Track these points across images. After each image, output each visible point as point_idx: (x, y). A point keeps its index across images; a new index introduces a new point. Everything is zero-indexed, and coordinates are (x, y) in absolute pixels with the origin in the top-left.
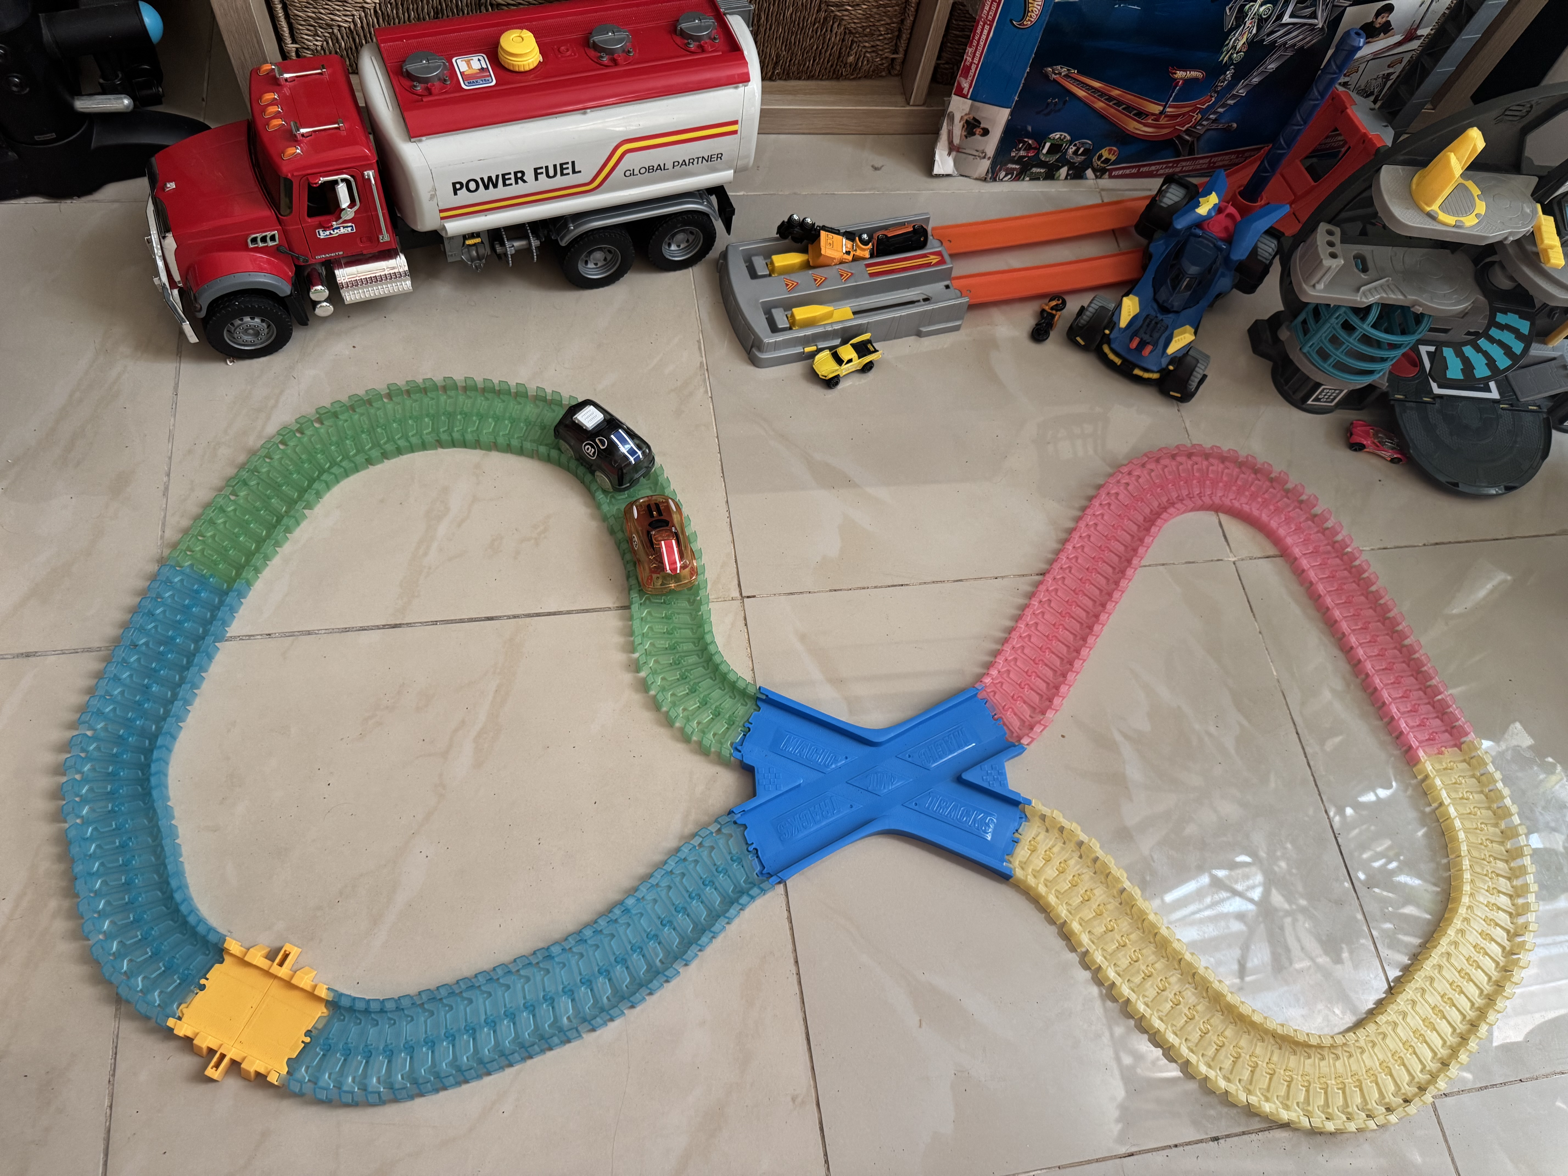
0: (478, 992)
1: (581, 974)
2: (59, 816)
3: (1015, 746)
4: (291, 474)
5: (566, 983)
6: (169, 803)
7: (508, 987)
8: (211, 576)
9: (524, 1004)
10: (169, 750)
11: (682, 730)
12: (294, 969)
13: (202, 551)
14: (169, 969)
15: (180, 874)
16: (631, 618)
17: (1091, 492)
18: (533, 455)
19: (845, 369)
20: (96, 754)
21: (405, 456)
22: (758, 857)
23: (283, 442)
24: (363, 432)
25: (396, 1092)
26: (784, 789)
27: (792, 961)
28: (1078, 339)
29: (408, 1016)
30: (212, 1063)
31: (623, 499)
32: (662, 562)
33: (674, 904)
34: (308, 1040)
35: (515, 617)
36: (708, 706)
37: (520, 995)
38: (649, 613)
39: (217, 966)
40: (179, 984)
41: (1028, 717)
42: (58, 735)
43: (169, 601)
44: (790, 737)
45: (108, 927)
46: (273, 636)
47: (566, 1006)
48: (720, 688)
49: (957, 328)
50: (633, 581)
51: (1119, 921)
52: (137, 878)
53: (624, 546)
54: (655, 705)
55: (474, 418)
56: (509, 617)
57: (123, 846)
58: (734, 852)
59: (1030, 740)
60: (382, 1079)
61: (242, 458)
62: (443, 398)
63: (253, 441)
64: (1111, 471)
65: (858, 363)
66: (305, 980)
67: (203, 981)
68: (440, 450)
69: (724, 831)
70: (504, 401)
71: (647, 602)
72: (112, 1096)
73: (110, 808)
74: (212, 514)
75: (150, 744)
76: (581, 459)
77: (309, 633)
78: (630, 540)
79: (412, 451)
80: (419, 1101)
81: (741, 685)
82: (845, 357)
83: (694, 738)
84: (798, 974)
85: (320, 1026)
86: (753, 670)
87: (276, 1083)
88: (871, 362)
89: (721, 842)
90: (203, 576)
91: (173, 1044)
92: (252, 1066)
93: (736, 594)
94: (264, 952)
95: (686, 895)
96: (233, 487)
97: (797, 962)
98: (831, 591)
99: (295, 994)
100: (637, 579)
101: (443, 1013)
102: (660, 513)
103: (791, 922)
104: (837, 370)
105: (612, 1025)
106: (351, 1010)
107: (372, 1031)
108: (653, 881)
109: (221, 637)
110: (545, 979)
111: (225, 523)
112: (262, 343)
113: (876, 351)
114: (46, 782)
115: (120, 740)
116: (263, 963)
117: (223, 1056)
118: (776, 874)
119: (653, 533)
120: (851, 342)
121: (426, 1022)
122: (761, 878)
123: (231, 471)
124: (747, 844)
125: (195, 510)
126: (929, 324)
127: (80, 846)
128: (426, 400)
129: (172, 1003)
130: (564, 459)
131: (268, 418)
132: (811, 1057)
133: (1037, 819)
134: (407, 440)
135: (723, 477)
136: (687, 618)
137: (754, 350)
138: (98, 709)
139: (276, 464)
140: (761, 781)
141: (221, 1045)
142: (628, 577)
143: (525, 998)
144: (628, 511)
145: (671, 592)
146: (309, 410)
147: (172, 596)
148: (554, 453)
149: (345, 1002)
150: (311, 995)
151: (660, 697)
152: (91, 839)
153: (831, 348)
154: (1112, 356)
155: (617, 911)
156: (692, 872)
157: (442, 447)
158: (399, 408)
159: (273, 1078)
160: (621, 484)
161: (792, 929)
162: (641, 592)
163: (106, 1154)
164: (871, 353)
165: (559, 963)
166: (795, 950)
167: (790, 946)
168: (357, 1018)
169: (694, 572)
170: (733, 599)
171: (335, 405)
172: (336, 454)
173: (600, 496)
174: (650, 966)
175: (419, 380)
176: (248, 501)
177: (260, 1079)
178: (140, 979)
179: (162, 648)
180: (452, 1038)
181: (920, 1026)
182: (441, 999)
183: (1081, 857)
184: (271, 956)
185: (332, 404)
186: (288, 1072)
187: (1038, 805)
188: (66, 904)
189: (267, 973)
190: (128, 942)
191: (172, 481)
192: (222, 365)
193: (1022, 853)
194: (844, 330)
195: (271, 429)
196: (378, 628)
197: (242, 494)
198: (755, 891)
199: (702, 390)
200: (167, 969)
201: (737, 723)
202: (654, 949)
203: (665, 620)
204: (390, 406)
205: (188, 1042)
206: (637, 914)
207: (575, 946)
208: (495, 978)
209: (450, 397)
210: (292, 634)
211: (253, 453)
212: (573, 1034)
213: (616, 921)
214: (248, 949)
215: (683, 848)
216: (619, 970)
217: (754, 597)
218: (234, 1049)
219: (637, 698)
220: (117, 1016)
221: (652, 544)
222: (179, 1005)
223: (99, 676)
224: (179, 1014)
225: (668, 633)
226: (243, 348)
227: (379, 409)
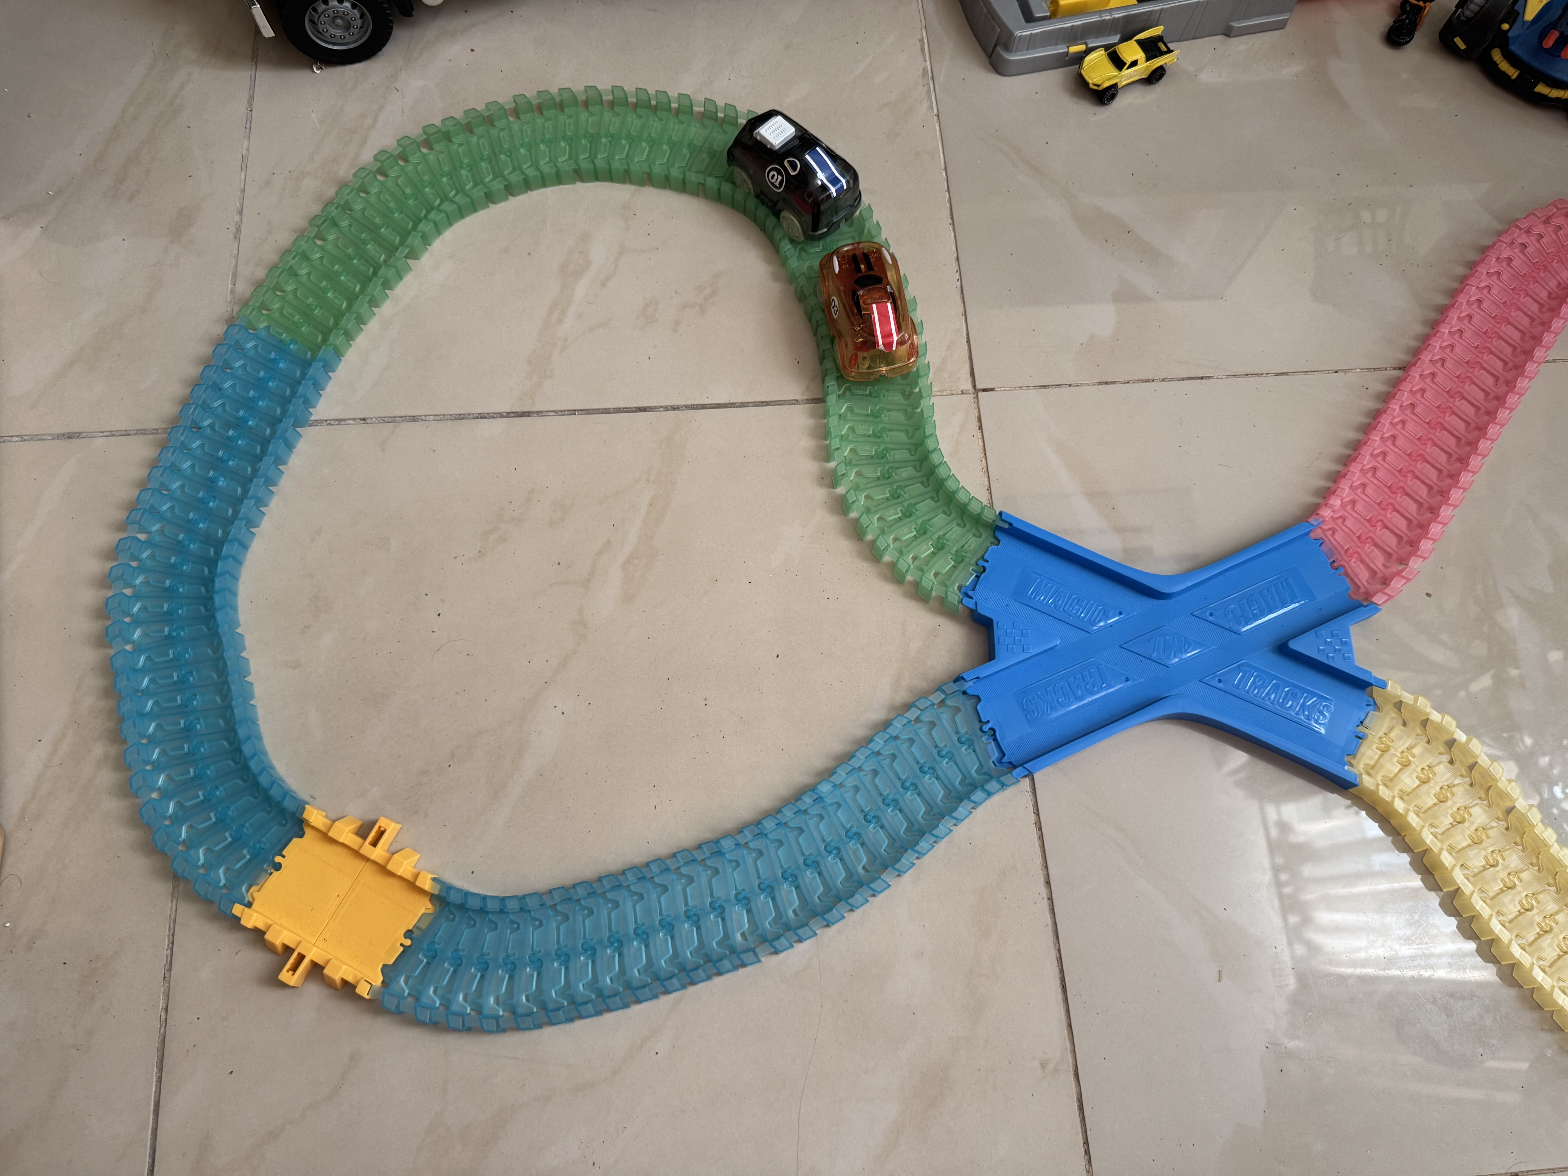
0: (626, 893)
1: (759, 877)
2: (103, 640)
3: (1362, 606)
4: (392, 212)
5: (740, 888)
6: (239, 630)
7: (665, 889)
8: (291, 342)
9: (686, 912)
10: (239, 562)
11: (893, 566)
12: (393, 849)
13: (281, 310)
14: (238, 841)
15: (253, 721)
16: (825, 415)
17: (1472, 256)
18: (699, 191)
19: (1128, 75)
20: (149, 563)
21: (535, 192)
22: (995, 740)
23: (382, 172)
24: (482, 159)
25: (519, 1019)
26: (1034, 651)
27: (1042, 881)
28: (1458, 41)
29: (535, 919)
30: (288, 965)
31: (817, 250)
32: (873, 334)
33: (881, 795)
34: (408, 942)
35: (674, 408)
36: (928, 535)
37: (680, 900)
38: (849, 409)
39: (295, 840)
40: (250, 860)
41: (1380, 566)
42: (106, 538)
43: (240, 372)
44: (1041, 582)
45: (164, 782)
46: (369, 421)
47: (740, 920)
48: (944, 512)
49: (1280, 26)
50: (829, 364)
51: (1505, 854)
52: (199, 723)
53: (818, 316)
54: (856, 531)
55: (623, 142)
56: (666, 409)
57: (182, 681)
58: (962, 730)
59: (1386, 598)
60: (500, 999)
61: (331, 192)
62: (584, 115)
63: (345, 170)
64: (1499, 227)
65: (1145, 67)
66: (404, 866)
67: (278, 859)
68: (579, 185)
69: (949, 702)
70: (661, 120)
71: (848, 393)
72: (167, 995)
73: (166, 632)
74: (293, 262)
75: (215, 553)
76: (763, 196)
77: (414, 419)
78: (827, 306)
79: (544, 185)
80: (548, 1031)
81: (974, 508)
82: (1128, 59)
83: (909, 578)
84: (1050, 899)
85: (423, 926)
86: (989, 489)
87: (367, 997)
88: (1161, 68)
89: (945, 717)
90: (282, 341)
91: (240, 936)
92: (338, 972)
93: (968, 386)
94: (354, 826)
95: (898, 784)
96: (319, 227)
97: (1048, 883)
98: (1100, 383)
99: (393, 881)
100: (835, 361)
101: (581, 918)
102: (870, 267)
103: (1040, 829)
104: (1115, 77)
105: (800, 948)
106: (462, 908)
107: (489, 936)
108: (855, 763)
109: (302, 421)
110: (713, 881)
111: (309, 274)
112: (355, 42)
113: (1169, 51)
114: (90, 597)
115: (179, 548)
116: (352, 840)
117: (301, 957)
118: (1022, 765)
119: (861, 292)
120: (1136, 38)
121: (558, 929)
122: (999, 768)
123: (315, 209)
124: (980, 721)
125: (273, 257)
126: (1244, 18)
127: (128, 680)
128: (562, 118)
129: (241, 884)
130: (739, 196)
131: (364, 141)
132: (1068, 1011)
133: (1390, 706)
134: (538, 168)
135: (953, 224)
136: (900, 417)
137: (999, 49)
138: (152, 507)
139: (373, 199)
140: (1002, 639)
141: (300, 942)
142: (822, 359)
143: (686, 904)
144: (826, 263)
145: (881, 379)
146: (415, 131)
147: (244, 366)
148: (726, 188)
149: (453, 898)
150: (412, 885)
151: (864, 521)
152: (144, 671)
153: (1106, 47)
154: (1505, 66)
155: (807, 800)
156: (906, 754)
157: (582, 180)
158: (527, 128)
159: (363, 990)
160: (815, 228)
161: (1041, 838)
162: (841, 378)
163: (160, 1069)
164: (1162, 53)
165: (731, 861)
166: (1046, 867)
167: (1039, 861)
168: (471, 918)
169: (914, 351)
170: (962, 393)
171: (447, 123)
172: (449, 188)
173: (786, 247)
174: (850, 873)
175: (554, 90)
176: (339, 248)
177: (347, 988)
178: (201, 852)
179: (231, 432)
180: (591, 951)
181: (1219, 980)
182: (578, 900)
183: (1451, 762)
184: (363, 832)
185: (443, 121)
186: (383, 982)
187: (1394, 688)
188: (114, 750)
189: (357, 854)
190: (188, 804)
191: (244, 220)
192: (308, 73)
193: (1369, 753)
194: (1127, 19)
195: (367, 156)
196: (501, 415)
197: (331, 238)
198: (993, 785)
199: (925, 105)
200: (235, 840)
201: (967, 560)
202: (855, 851)
203: (871, 419)
204: (516, 126)
205: (258, 934)
206: (832, 804)
207: (752, 841)
208: (649, 876)
209: (592, 114)
210: (393, 420)
211: (343, 185)
212: (748, 957)
213: (805, 812)
214: (334, 821)
215: (895, 723)
216: (809, 876)
217: (992, 390)
218: (315, 949)
219: (833, 520)
220: (175, 896)
221: (859, 309)
222: (250, 887)
223: (154, 465)
224: (248, 898)
225: (874, 435)
226: (331, 47)
227: (502, 130)
